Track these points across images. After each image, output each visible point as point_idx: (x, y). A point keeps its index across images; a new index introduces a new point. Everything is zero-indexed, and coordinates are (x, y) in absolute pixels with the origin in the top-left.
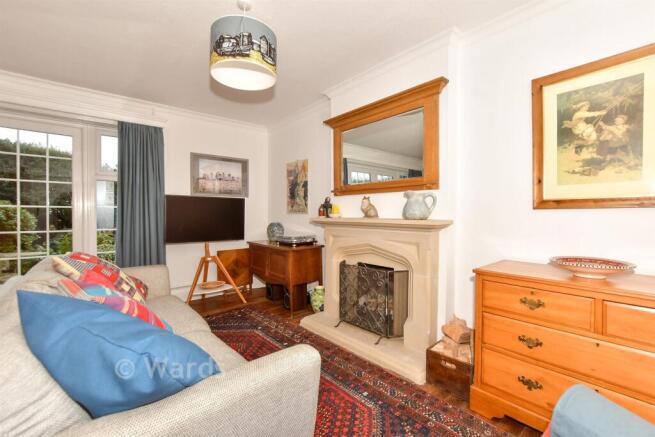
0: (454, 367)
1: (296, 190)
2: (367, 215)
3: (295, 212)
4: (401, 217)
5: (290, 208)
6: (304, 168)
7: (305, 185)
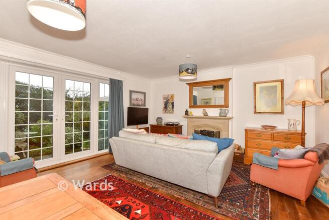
0: (238, 154)
1: (168, 105)
2: (205, 115)
3: (167, 113)
4: (218, 116)
5: (164, 111)
6: (172, 96)
7: (173, 104)
